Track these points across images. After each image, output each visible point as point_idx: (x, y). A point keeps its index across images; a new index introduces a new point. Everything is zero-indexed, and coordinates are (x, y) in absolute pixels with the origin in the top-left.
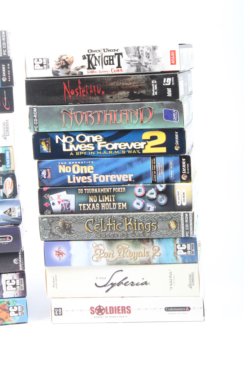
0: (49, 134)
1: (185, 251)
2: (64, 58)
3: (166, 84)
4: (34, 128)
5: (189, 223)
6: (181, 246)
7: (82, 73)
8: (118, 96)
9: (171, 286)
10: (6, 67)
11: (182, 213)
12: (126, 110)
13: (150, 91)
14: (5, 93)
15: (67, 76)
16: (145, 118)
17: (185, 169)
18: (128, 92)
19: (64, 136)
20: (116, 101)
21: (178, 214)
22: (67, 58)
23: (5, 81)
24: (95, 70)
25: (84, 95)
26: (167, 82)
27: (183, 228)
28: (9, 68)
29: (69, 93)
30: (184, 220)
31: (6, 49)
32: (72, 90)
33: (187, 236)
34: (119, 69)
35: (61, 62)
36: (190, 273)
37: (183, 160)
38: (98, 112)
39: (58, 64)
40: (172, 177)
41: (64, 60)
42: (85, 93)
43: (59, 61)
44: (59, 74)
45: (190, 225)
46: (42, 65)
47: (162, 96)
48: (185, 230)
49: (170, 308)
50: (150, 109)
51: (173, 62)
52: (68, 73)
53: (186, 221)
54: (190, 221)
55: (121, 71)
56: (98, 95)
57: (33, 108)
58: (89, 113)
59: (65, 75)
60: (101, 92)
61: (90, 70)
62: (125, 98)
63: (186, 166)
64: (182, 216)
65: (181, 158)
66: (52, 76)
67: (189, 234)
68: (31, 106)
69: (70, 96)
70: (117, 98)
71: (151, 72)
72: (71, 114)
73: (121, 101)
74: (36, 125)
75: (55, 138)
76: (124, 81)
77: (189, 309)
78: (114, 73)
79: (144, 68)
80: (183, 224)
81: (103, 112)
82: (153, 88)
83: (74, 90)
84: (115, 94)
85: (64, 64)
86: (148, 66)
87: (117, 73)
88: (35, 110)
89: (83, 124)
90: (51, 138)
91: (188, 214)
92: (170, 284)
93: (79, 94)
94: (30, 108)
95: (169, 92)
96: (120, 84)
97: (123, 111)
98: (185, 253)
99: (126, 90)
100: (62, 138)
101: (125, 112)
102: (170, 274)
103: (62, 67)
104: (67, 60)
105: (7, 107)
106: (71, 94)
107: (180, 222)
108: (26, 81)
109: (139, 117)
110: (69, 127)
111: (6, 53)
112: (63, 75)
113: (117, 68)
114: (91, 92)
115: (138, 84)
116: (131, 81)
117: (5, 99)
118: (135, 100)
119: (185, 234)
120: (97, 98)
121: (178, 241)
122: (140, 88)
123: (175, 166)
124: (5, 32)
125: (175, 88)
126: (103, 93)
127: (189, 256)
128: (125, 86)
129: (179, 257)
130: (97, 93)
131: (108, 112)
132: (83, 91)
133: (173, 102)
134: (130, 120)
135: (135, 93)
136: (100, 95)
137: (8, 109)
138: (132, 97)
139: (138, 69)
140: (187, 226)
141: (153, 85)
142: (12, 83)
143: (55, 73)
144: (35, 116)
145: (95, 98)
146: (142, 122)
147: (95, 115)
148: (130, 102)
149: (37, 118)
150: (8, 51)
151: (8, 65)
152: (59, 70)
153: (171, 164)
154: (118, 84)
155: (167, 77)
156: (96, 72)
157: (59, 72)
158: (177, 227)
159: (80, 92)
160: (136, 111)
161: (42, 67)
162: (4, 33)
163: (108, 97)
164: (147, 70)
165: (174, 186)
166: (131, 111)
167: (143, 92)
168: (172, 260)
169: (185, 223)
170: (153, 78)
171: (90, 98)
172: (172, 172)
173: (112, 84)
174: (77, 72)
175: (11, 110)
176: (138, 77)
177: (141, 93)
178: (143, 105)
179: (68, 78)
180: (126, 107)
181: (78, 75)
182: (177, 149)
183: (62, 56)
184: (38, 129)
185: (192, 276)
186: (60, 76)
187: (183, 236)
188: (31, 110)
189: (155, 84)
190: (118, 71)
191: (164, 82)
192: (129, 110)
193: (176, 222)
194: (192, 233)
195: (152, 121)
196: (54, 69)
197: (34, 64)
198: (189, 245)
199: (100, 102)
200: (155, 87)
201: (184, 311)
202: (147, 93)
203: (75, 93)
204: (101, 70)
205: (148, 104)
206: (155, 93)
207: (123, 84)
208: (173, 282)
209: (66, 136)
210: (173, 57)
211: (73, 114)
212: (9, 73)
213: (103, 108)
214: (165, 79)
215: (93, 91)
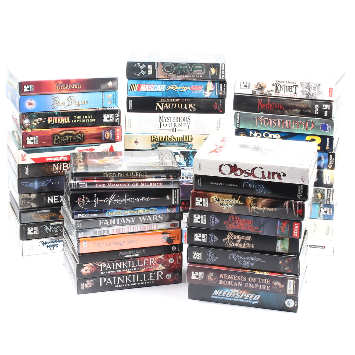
0: (246, 130)
1: (326, 212)
2: (260, 83)
3: (325, 108)
4: (237, 125)
5: (330, 196)
6: (324, 209)
7: (271, 94)
8: (293, 112)
9: (314, 233)
10: (223, 86)
11: (326, 189)
12: (297, 121)
13: (313, 111)
14: (220, 101)
15: (261, 95)
16: (309, 128)
17: (331, 161)
18: (299, 110)
19: (255, 132)
20: (291, 114)
21: (324, 189)
22: (262, 84)
23: (221, 94)
24: (280, 94)
25: (271, 109)
26: (325, 107)
27: (326, 198)
28: (224, 86)
29: (261, 106)
30: (327, 193)
31: (224, 75)
32: (264, 104)
33: (328, 203)
34: (295, 95)
35: (259, 86)
36: (328, 226)
37: (331, 155)
38: (279, 120)
39: (256, 87)
40: (322, 165)
41: (260, 85)
42: (272, 107)
43: (257, 85)
44: (256, 93)
45: (331, 197)
46: (246, 86)
47: (321, 115)
48: (327, 200)
49: (313, 246)
50: (313, 122)
51: (330, 95)
52: (262, 93)
53: (328, 194)
54: (331, 194)
55: (297, 96)
56: (280, 109)
57: (237, 113)
58: (273, 120)
59: (260, 94)
60: (282, 108)
61: (276, 93)
62: (297, 113)
63: (332, 160)
64: (326, 191)
65: (329, 154)
66: (252, 94)
67: (329, 202)
68: (237, 111)
69: (262, 108)
70: (292, 113)
71: (315, 99)
72: (262, 119)
73: (294, 115)
74: (238, 123)
75: (250, 133)
76: (297, 103)
77: (325, 247)
78: (292, 97)
79: (312, 96)
80: (326, 196)
81: (282, 121)
82: (316, 109)
83: (265, 105)
84: (291, 110)
85: (260, 87)
86: (314, 96)
87: (294, 97)
88: (239, 114)
89: (268, 127)
90: (247, 132)
91: (330, 190)
92: (314, 231)
93: (268, 107)
94: (235, 113)
95: (326, 114)
96: (295, 105)
97: (295, 122)
98: (326, 214)
99: (298, 109)
100: (254, 134)
101: (296, 122)
102: (314, 225)
103: (259, 89)
104: (262, 85)
105: (221, 110)
106: (262, 107)
107: (324, 195)
108: (234, 95)
109: (305, 126)
110: (259, 127)
111: (224, 77)
112: (258, 94)
113: (294, 94)
114: (276, 107)
115: (306, 106)
116: (302, 104)
117: (220, 105)
118: (303, 116)
119: (327, 202)
120: (279, 111)
121: (322, 206)
122: (308, 109)
123: (325, 158)
124: (225, 64)
125: (330, 112)
126: (283, 108)
127: (328, 215)
128: (298, 106)
129: (321, 215)
130: (279, 108)
131: (285, 121)
132: (271, 106)
133: (328, 120)
134: (299, 128)
135: (304, 111)
136: (281, 110)
137: (221, 111)
138: (302, 113)
139: (307, 97)
140: (328, 197)
141: (316, 108)
142: (225, 96)
143: (254, 92)
144: (238, 118)
145: (278, 111)
146: (306, 130)
147: (277, 122)
148: (300, 116)
149: (239, 119)
150: (225, 77)
151: (224, 84)
152: (256, 91)
153: (322, 157)
154: (293, 104)
155: (325, 104)
156: (280, 95)
157: (256, 92)
158: (322, 197)
159: (269, 106)
160: (303, 122)
161: (246, 88)
162: (223, 65)
163: (286, 111)
164: (313, 98)
165: (323, 171)
166: (300, 122)
167: (309, 111)
168: (317, 216)
169: (327, 196)
170: (316, 103)
171: (275, 110)
172: (322, 162)
173: (290, 104)
174: (268, 94)
175: (223, 112)
176: (307, 102)
177: (307, 112)
178: (308, 119)
179: (262, 97)
180: (297, 119)
181: (268, 95)
182: (327, 148)
183: (259, 82)
184: (239, 126)
185: (328, 228)
186: (257, 94)
187: (325, 203)
188: (236, 114)
189: (317, 107)
190: (295, 96)
191: (324, 107)
192: (299, 121)
193: (322, 194)
194: (331, 202)
195: (313, 130)
196: (253, 90)
197: (241, 85)
198: (328, 209)
199: (281, 114)
200: (317, 109)
201: (321, 248)
202: (311, 112)
203: (265, 106)
204: (284, 94)
205: (311, 119)
206: (316, 113)
207: (297, 105)
208: (316, 230)
209: (256, 133)
210: (331, 92)
211: (263, 120)
212: (224, 90)
213: (282, 118)
214: (324, 105)
215: (277, 107)
